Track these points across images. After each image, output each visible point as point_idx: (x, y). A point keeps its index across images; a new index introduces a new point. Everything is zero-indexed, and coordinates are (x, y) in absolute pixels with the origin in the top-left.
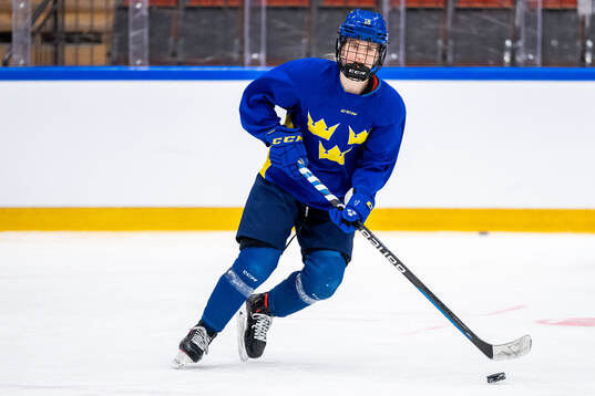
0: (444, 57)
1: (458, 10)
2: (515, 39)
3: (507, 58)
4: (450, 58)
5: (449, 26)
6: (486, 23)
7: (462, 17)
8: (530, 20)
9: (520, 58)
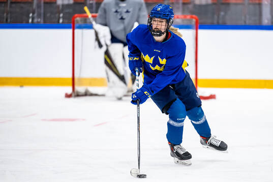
0: (7, 20)
1: (12, 3)
2: (33, 13)
3: (30, 21)
4: (9, 20)
5: (8, 8)
6: (22, 7)
7: (13, 5)
8: (39, 6)
9: (35, 20)
